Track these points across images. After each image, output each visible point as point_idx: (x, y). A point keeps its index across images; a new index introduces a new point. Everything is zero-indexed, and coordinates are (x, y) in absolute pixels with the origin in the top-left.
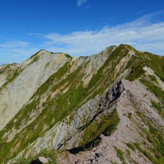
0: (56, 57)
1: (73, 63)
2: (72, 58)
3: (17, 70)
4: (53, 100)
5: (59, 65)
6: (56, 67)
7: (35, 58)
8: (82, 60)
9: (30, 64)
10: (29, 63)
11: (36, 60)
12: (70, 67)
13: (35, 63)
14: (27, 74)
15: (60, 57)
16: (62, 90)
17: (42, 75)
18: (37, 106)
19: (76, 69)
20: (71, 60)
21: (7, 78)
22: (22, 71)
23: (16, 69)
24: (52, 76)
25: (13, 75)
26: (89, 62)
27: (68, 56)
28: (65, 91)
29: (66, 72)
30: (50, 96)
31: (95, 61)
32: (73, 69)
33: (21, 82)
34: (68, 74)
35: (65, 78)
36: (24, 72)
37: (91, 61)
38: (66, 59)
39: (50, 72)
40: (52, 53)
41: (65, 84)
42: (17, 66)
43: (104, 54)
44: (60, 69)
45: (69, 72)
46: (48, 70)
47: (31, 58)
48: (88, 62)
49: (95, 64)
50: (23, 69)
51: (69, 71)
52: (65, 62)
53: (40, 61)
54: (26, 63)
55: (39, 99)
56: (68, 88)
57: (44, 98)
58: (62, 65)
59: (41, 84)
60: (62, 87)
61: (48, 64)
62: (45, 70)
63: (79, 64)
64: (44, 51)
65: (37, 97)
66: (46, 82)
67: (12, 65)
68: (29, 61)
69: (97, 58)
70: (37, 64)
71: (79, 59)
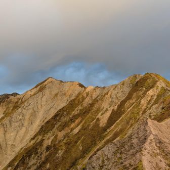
0: (66, 87)
1: (87, 94)
2: (85, 88)
3: (17, 102)
4: (60, 142)
5: (70, 96)
6: (66, 98)
7: (41, 88)
8: (98, 92)
9: (35, 94)
10: (32, 93)
11: (41, 90)
12: (83, 98)
13: (40, 93)
14: (30, 107)
15: (72, 87)
16: (72, 130)
18: (39, 151)
20: (85, 90)
21: (5, 111)
22: (22, 102)
23: (16, 100)
24: (60, 110)
25: (12, 108)
26: (107, 94)
27: (81, 86)
28: (76, 131)
29: (78, 105)
30: (56, 137)
31: (114, 92)
32: (88, 101)
33: (21, 117)
34: (80, 108)
35: (76, 113)
36: (26, 104)
37: (110, 93)
38: (79, 89)
40: (61, 81)
41: (77, 121)
42: (18, 97)
43: (125, 84)
44: (71, 101)
45: (81, 106)
47: (36, 87)
48: (105, 94)
49: (115, 96)
50: (25, 101)
51: (82, 104)
52: (77, 92)
53: (47, 92)
54: (29, 93)
55: (42, 140)
56: (79, 127)
57: (49, 139)
58: (73, 97)
59: (46, 121)
60: (73, 125)
61: (57, 95)
62: (52, 102)
63: (94, 97)
64: (52, 79)
65: (40, 138)
66: (52, 118)
67: (12, 95)
68: (32, 90)
69: (116, 89)
70: (43, 95)
71: (95, 89)
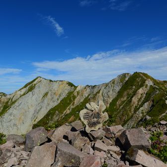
0: (55, 86)
1: (78, 93)
2: (76, 87)
3: (7, 102)
5: (60, 96)
6: (56, 97)
7: (30, 87)
8: (88, 90)
9: (24, 94)
10: (22, 93)
11: (31, 89)
12: (74, 97)
13: (30, 93)
14: (20, 107)
15: (61, 86)
17: (38, 108)
19: (82, 101)
20: (76, 89)
22: (14, 103)
23: (6, 100)
24: (52, 109)
25: (2, 109)
26: (98, 92)
27: (70, 84)
29: (69, 104)
31: (105, 91)
32: (78, 101)
33: (12, 118)
34: (72, 107)
35: (68, 112)
36: (16, 104)
37: (101, 92)
38: (68, 88)
39: (48, 104)
40: (51, 81)
42: (8, 97)
43: (116, 82)
44: (62, 100)
45: (73, 105)
46: (46, 101)
47: (25, 86)
49: (106, 95)
50: (15, 101)
51: (74, 103)
52: (67, 92)
53: (36, 90)
54: (19, 93)
58: (64, 96)
59: (37, 120)
61: (46, 94)
62: (43, 102)
63: (86, 94)
64: (41, 79)
66: (45, 117)
68: (22, 90)
69: (107, 87)
70: (33, 95)
71: (85, 88)
